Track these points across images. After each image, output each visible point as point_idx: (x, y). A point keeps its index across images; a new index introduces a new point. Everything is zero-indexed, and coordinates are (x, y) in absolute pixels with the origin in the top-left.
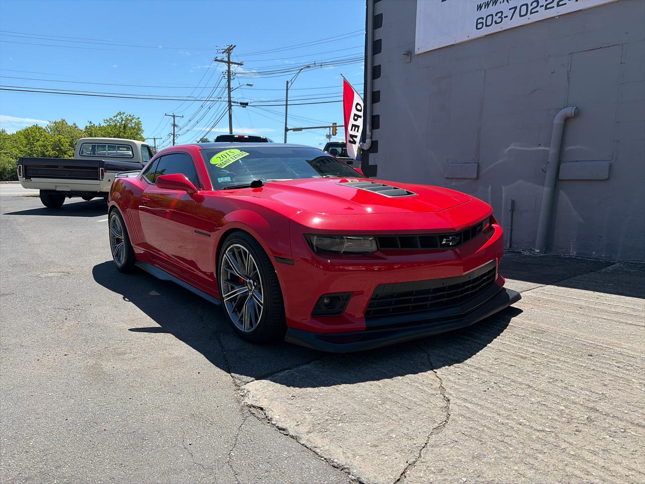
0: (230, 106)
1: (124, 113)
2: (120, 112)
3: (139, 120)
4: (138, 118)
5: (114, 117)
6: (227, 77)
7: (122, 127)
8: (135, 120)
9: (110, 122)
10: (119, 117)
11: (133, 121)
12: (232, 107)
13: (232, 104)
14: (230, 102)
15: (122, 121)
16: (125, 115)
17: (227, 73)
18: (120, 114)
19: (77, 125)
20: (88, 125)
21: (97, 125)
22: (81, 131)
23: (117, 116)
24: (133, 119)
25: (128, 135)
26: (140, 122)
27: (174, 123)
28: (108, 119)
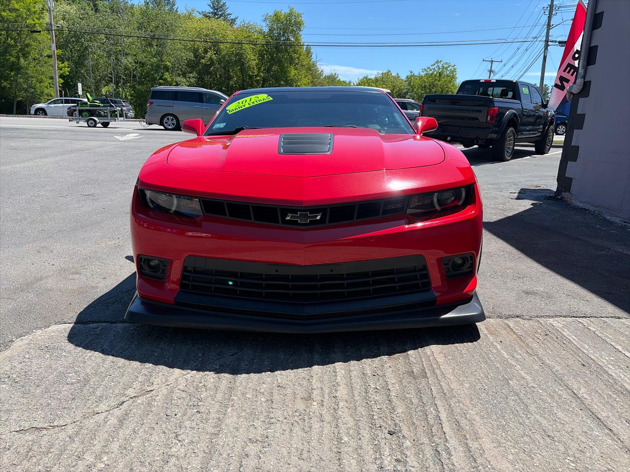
0: (547, 46)
1: (441, 61)
2: (438, 61)
3: (455, 67)
4: (454, 66)
5: (432, 66)
6: (548, 13)
7: (438, 75)
8: (451, 68)
9: (427, 71)
10: (436, 65)
11: (449, 69)
12: (549, 47)
13: (550, 43)
14: (547, 41)
15: (439, 68)
16: (442, 63)
17: (549, 9)
18: (437, 62)
19: (399, 75)
20: (409, 74)
21: (416, 74)
22: (402, 80)
23: (435, 64)
24: (449, 66)
25: (442, 83)
26: (455, 69)
27: (491, 68)
28: (426, 68)
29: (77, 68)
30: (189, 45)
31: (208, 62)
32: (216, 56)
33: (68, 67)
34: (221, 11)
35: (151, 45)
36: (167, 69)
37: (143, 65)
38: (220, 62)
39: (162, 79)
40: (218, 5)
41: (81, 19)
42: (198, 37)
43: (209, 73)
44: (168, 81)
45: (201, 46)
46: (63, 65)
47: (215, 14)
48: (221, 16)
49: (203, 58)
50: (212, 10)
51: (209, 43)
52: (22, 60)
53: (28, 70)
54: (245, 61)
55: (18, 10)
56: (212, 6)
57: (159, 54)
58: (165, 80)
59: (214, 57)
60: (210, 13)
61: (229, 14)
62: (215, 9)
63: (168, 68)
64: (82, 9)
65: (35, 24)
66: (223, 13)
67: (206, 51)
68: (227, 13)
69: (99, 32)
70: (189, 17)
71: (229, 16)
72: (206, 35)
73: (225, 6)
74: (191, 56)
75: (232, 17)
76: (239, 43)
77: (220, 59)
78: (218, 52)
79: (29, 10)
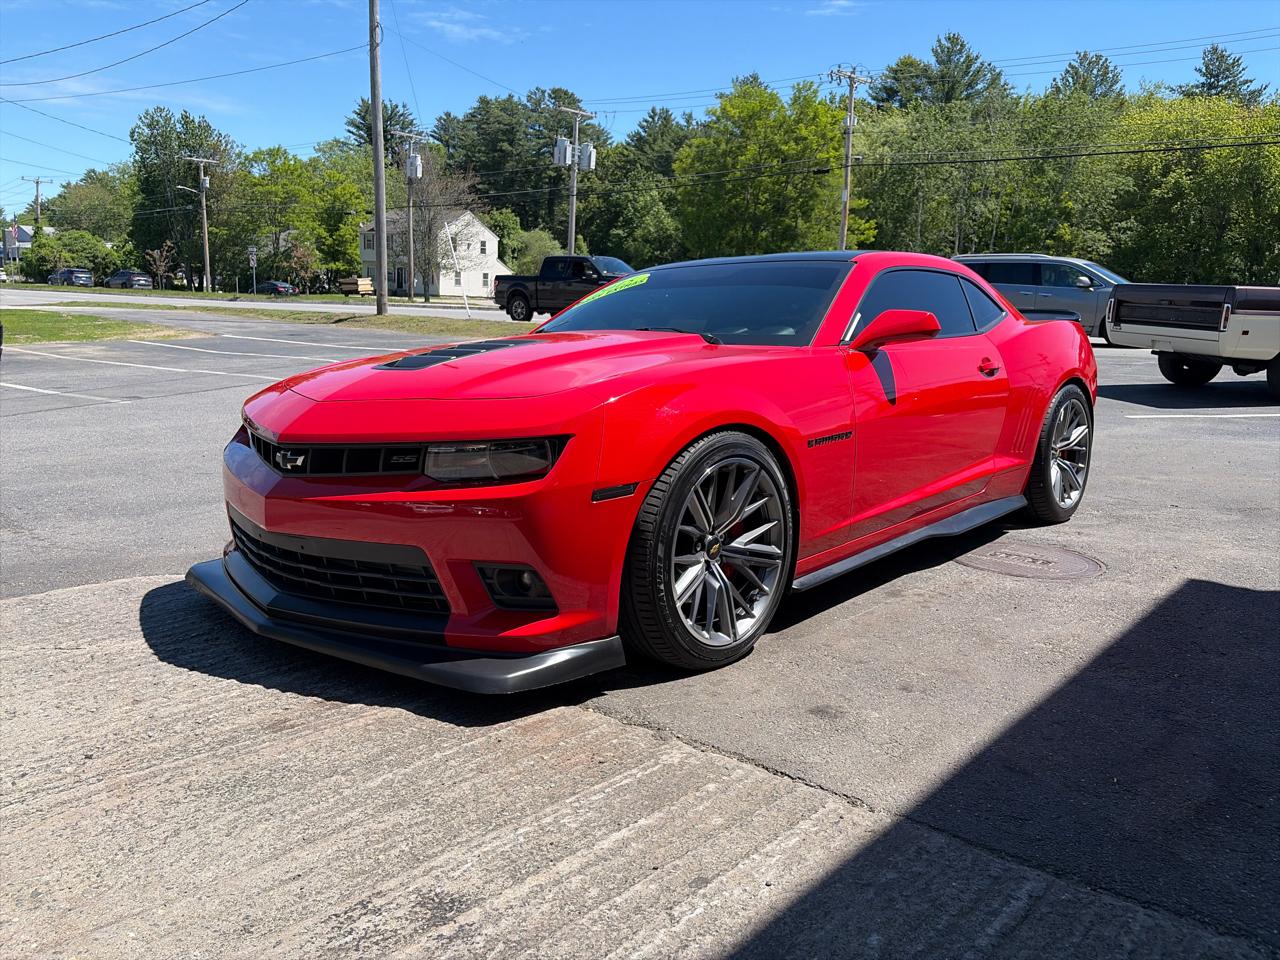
29: (896, 228)
30: (1127, 161)
31: (1168, 193)
32: (1191, 180)
33: (875, 229)
34: (1227, 77)
35: (1041, 171)
36: (1067, 215)
37: (1017, 211)
38: (1198, 190)
39: (1054, 238)
40: (1218, 68)
41: (913, 139)
42: (1154, 140)
43: (1171, 218)
44: (1064, 241)
45: (1155, 161)
46: (867, 225)
47: (1211, 86)
48: (1225, 87)
49: (1158, 186)
50: (1203, 80)
51: (1178, 152)
52: (800, 221)
53: (806, 237)
54: (1266, 183)
55: (806, 139)
56: (1204, 70)
57: (1055, 188)
58: (1059, 239)
59: (1186, 181)
60: (1197, 87)
61: (1246, 82)
62: (1212, 76)
63: (1070, 212)
64: (918, 120)
65: (828, 159)
66: (1229, 83)
67: (1166, 171)
68: (1242, 79)
69: (941, 161)
70: (1147, 102)
71: (1245, 87)
72: (1177, 135)
73: (1239, 65)
74: (1129, 184)
75: (1253, 87)
76: (1255, 144)
77: (1199, 184)
78: (1197, 168)
79: (823, 136)
